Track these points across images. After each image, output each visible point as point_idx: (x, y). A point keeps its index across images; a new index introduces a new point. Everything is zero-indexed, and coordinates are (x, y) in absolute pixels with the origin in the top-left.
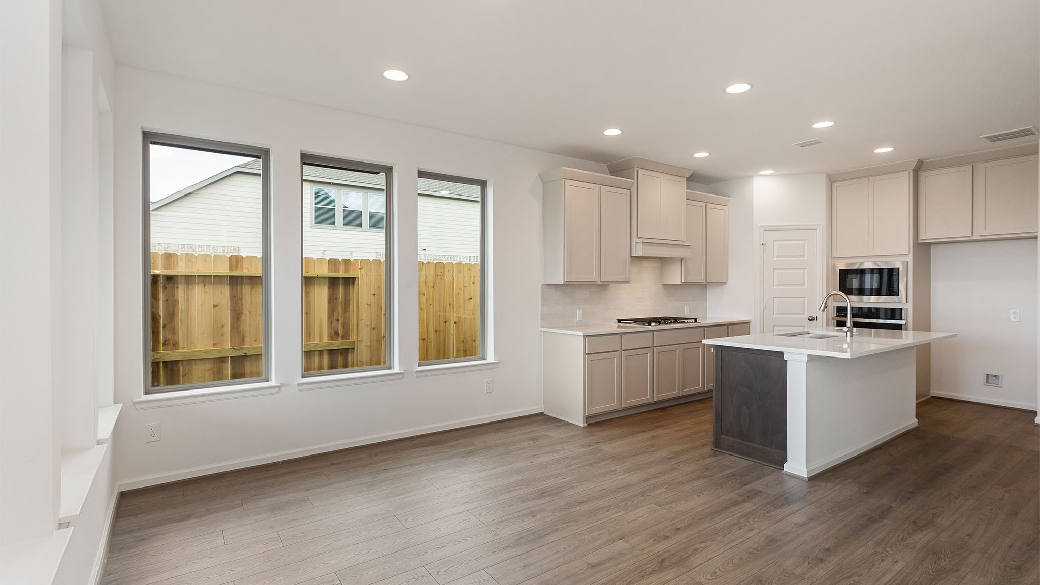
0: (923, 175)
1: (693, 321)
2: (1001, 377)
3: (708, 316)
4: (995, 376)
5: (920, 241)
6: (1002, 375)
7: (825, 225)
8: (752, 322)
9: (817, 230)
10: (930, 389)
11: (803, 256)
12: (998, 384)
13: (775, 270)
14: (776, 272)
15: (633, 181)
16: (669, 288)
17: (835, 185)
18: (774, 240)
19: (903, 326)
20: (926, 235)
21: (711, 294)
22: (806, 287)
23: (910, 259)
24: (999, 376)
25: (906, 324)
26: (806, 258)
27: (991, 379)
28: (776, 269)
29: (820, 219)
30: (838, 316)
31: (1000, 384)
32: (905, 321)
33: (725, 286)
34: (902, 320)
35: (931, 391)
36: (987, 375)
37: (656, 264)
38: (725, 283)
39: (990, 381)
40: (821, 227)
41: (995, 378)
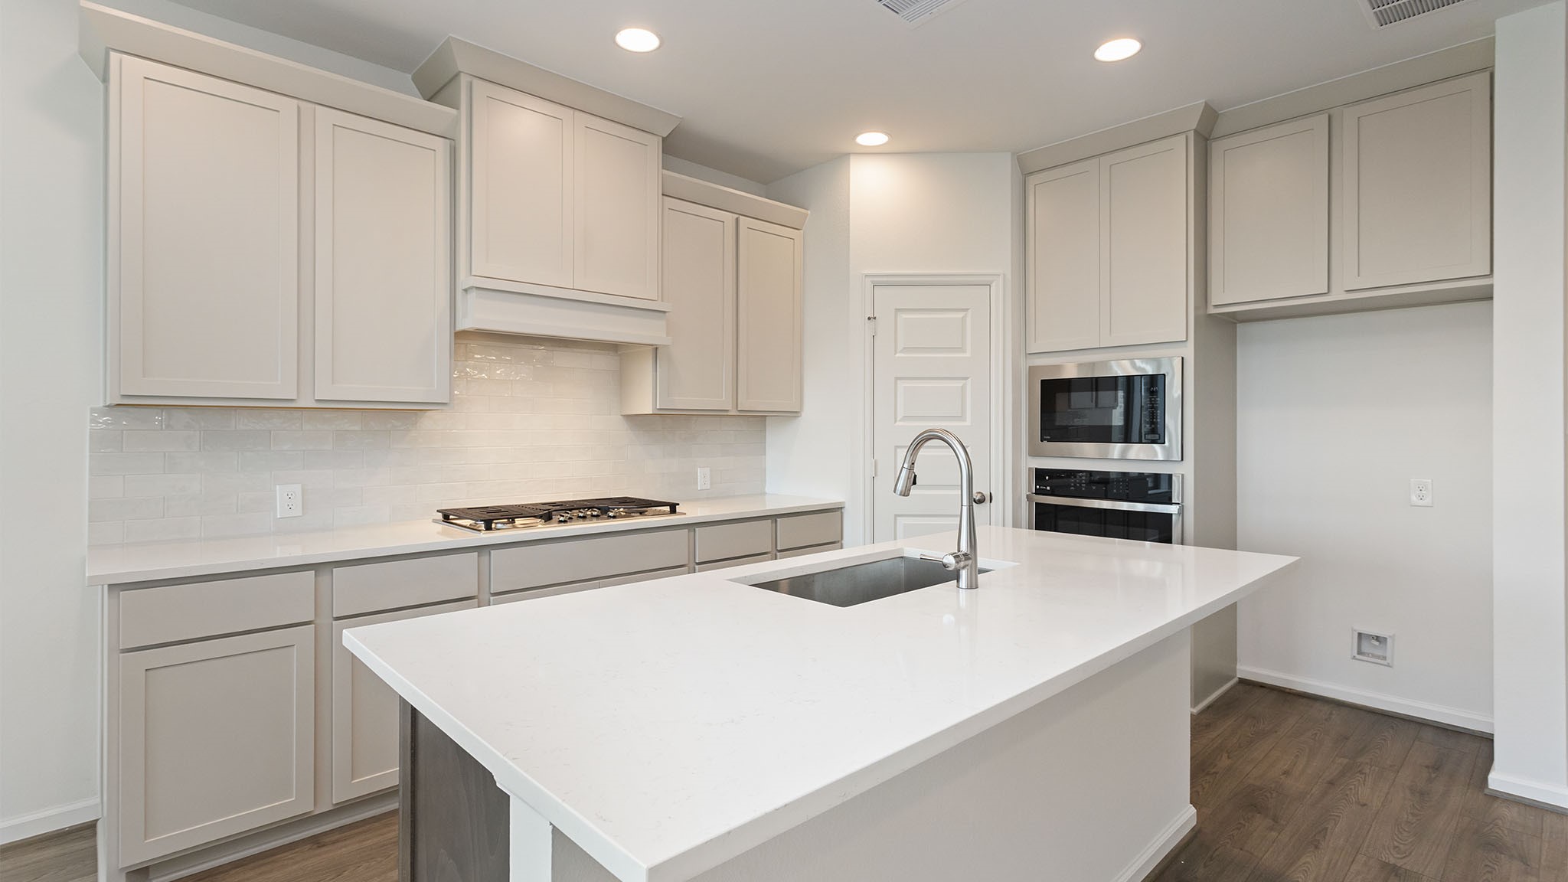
0: (1217, 148)
1: (668, 509)
2: (1389, 641)
3: (767, 490)
4: (1377, 637)
5: (1212, 311)
6: (1393, 637)
7: (1009, 276)
8: (847, 506)
9: (993, 285)
10: (1234, 660)
11: (962, 349)
12: (1384, 658)
13: (899, 382)
14: (901, 384)
15: (454, 111)
16: (636, 421)
17: (1032, 180)
18: (897, 310)
19: (1174, 517)
20: (1227, 295)
21: (776, 438)
22: (968, 423)
23: (1189, 351)
24: (1385, 639)
25: (1181, 512)
26: (968, 355)
27: (1369, 644)
28: (901, 378)
29: (1001, 264)
30: (1038, 492)
31: (1388, 655)
32: (1178, 506)
33: (800, 418)
34: (1172, 504)
35: (1239, 667)
36: (1360, 635)
37: (602, 361)
38: (795, 414)
39: (1365, 648)
40: (1001, 278)
41: (1377, 643)
